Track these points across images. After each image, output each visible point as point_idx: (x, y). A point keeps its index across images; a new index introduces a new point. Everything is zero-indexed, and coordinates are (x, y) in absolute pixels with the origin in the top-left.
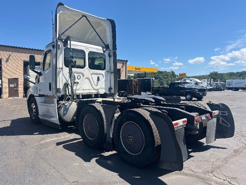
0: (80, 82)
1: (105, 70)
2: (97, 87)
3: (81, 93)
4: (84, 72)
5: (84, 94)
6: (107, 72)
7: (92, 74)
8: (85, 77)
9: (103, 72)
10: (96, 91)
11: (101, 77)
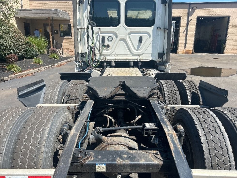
0: (112, 45)
1: (153, 27)
2: (139, 51)
3: (114, 60)
4: (117, 32)
5: (117, 61)
6: (158, 28)
7: (129, 34)
8: (119, 38)
9: (150, 29)
10: (136, 57)
11: (145, 37)
